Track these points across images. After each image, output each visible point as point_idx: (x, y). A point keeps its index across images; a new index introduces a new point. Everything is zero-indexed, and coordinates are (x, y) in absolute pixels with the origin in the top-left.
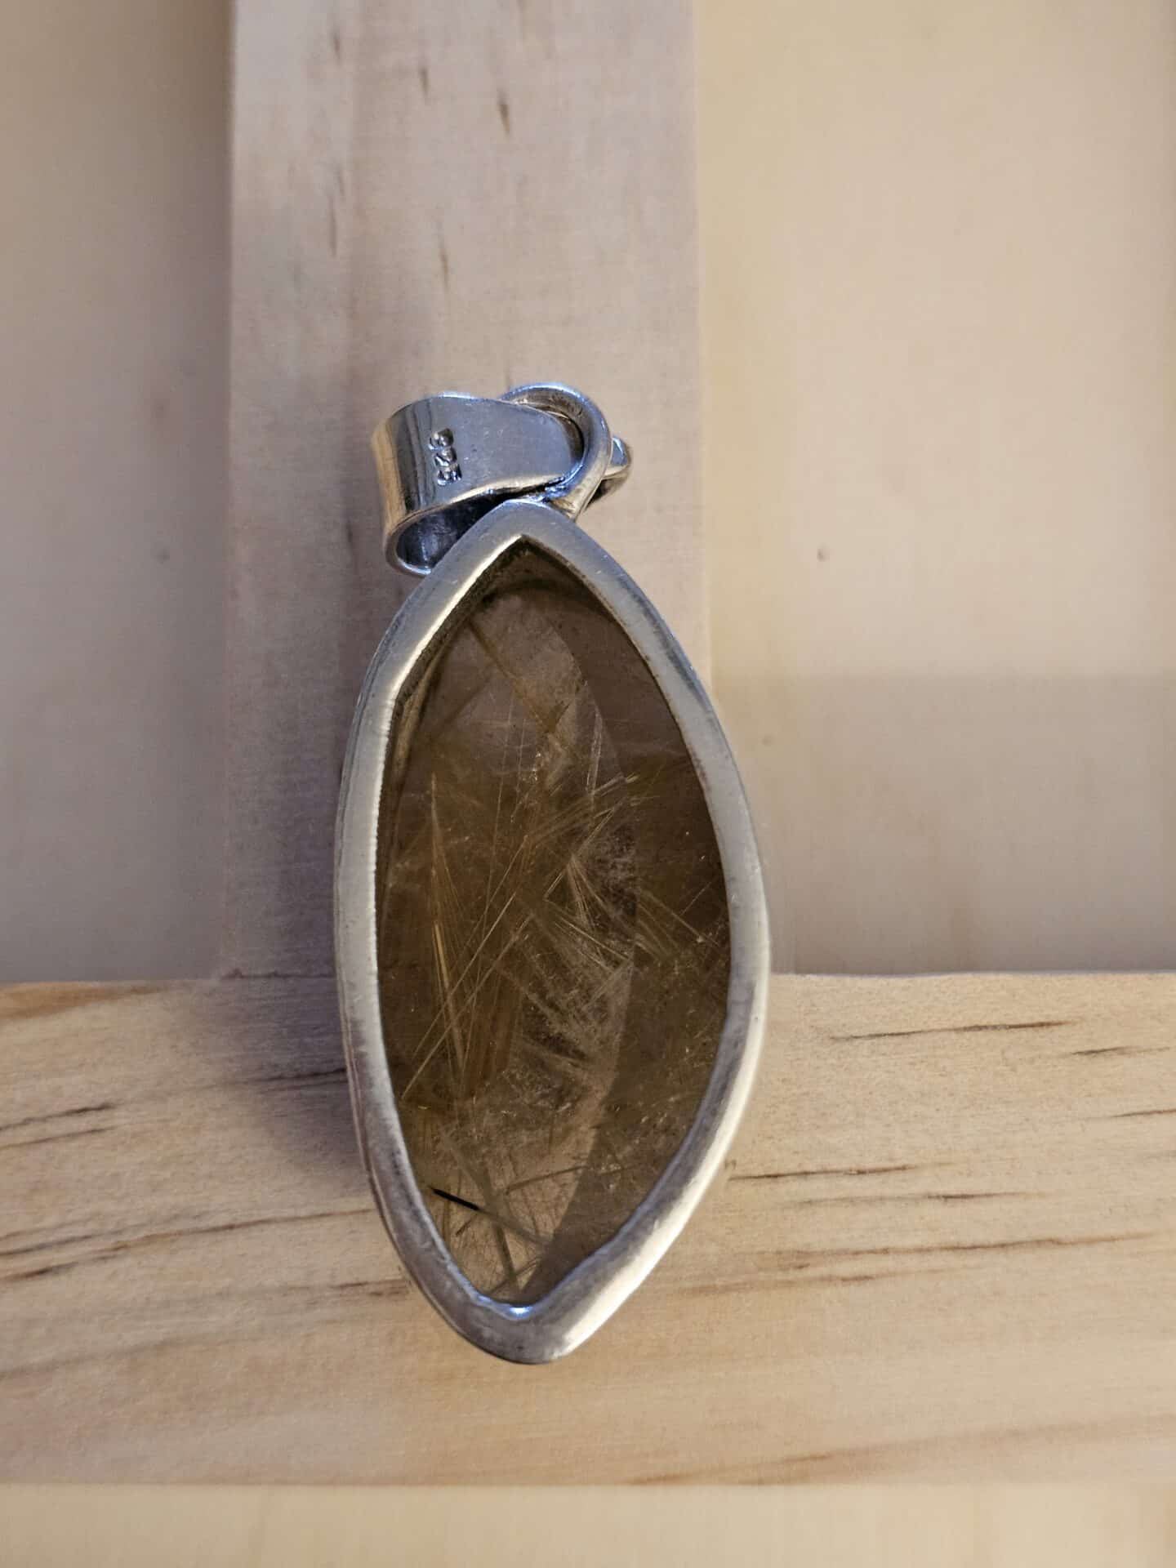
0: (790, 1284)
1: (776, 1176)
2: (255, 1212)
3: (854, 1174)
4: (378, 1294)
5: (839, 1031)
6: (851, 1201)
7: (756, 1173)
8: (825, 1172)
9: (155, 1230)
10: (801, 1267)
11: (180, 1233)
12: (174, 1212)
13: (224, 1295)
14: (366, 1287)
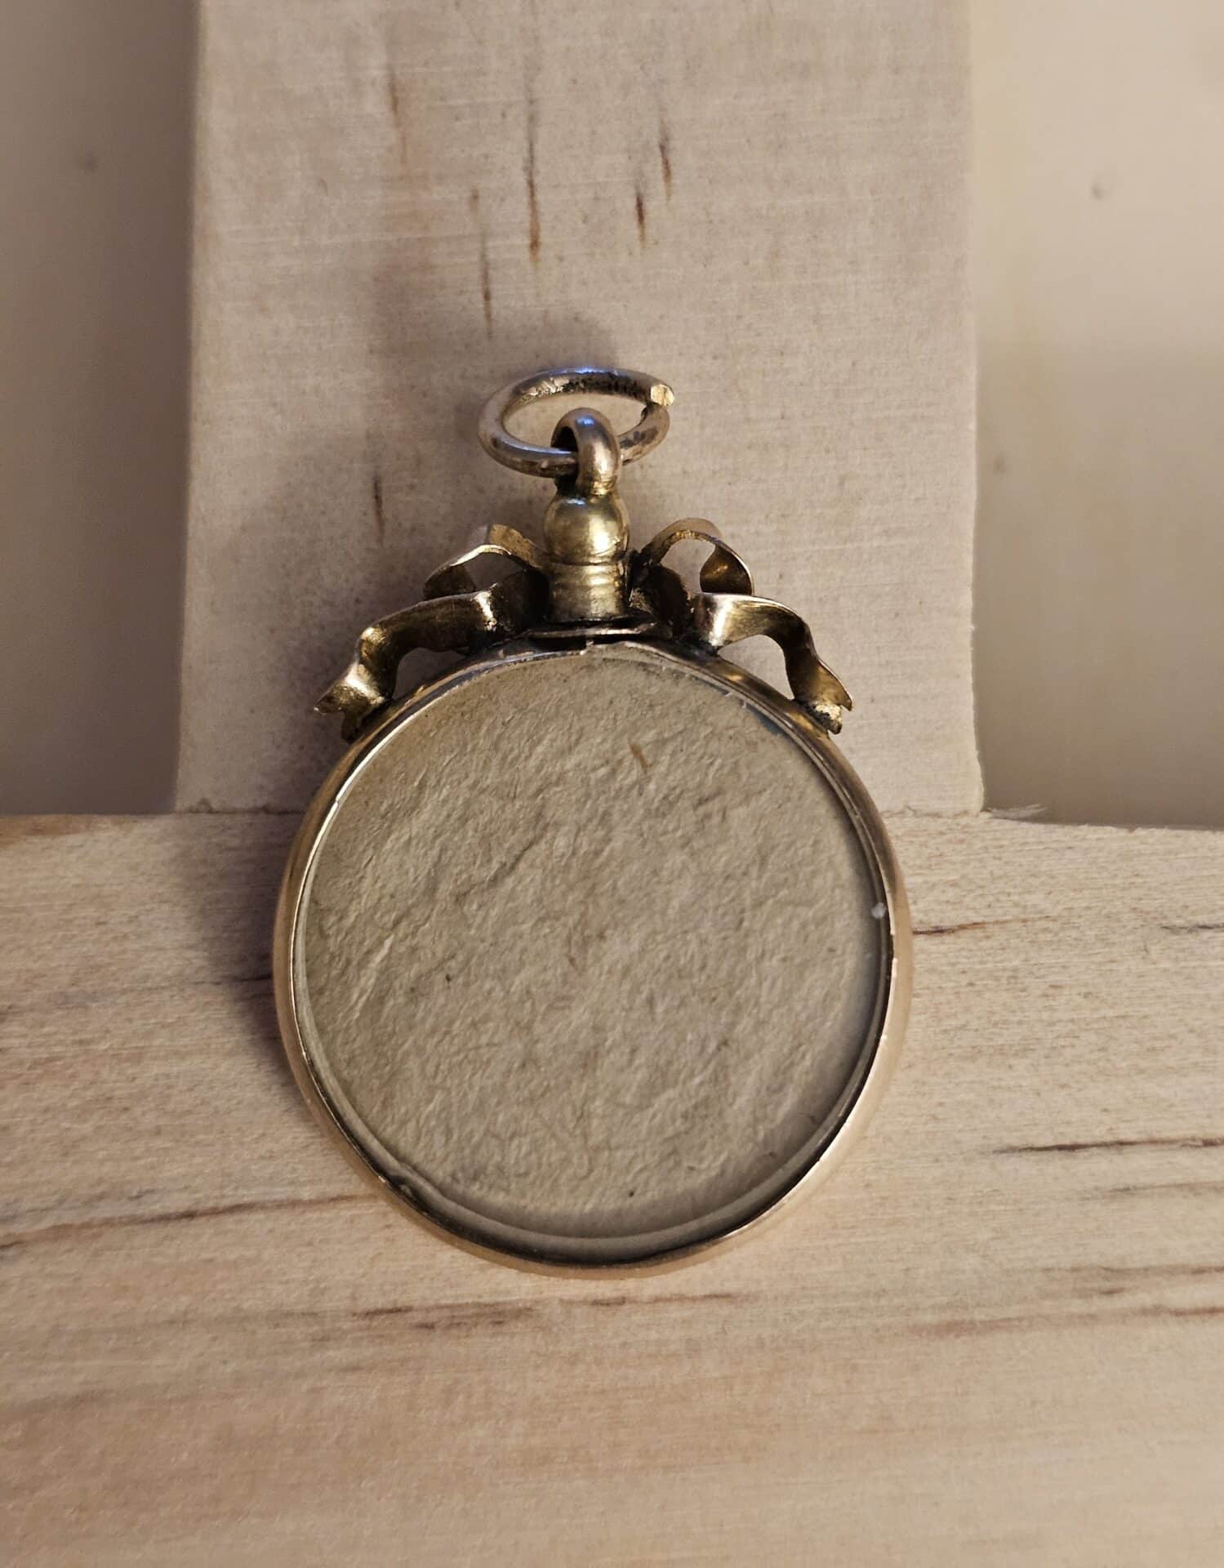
0: (1091, 1319)
1: (1073, 1148)
2: (228, 1191)
3: (1197, 1147)
4: (430, 1327)
5: (1179, 917)
6: (1192, 1188)
7: (1041, 1143)
8: (1153, 1142)
9: (68, 1217)
10: (1110, 1293)
11: (108, 1223)
12: (99, 1190)
13: (180, 1322)
14: (409, 1314)
